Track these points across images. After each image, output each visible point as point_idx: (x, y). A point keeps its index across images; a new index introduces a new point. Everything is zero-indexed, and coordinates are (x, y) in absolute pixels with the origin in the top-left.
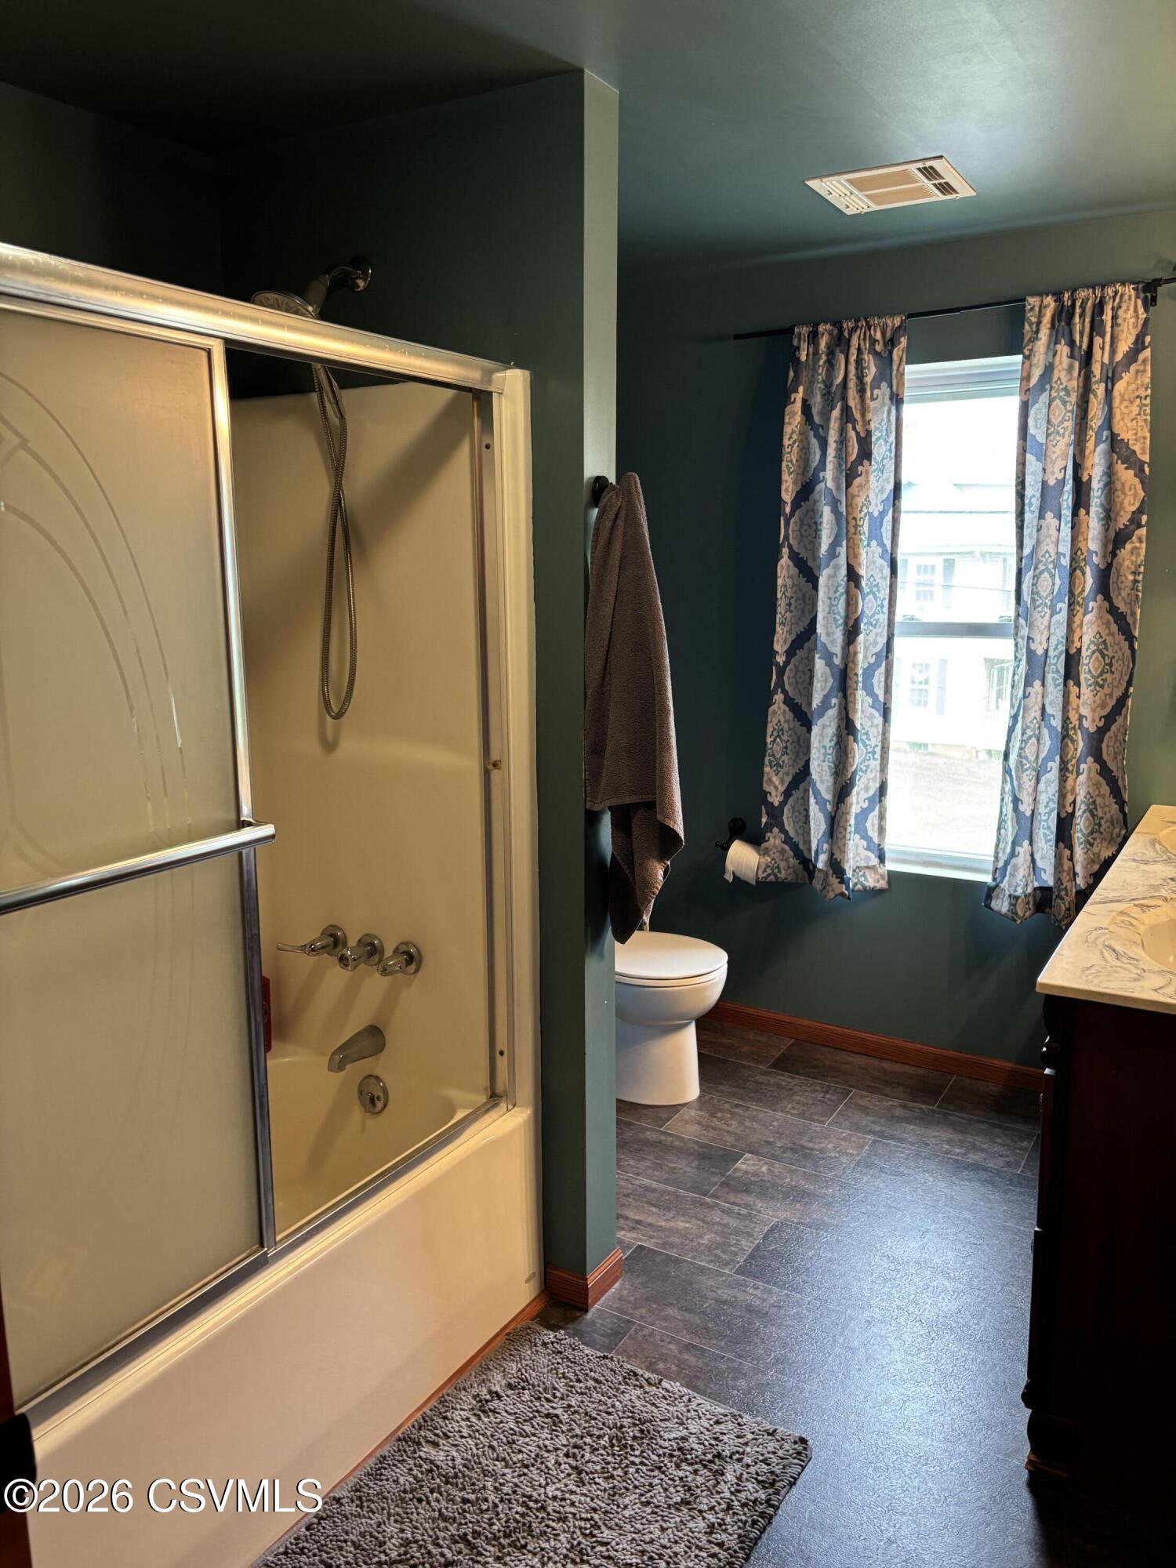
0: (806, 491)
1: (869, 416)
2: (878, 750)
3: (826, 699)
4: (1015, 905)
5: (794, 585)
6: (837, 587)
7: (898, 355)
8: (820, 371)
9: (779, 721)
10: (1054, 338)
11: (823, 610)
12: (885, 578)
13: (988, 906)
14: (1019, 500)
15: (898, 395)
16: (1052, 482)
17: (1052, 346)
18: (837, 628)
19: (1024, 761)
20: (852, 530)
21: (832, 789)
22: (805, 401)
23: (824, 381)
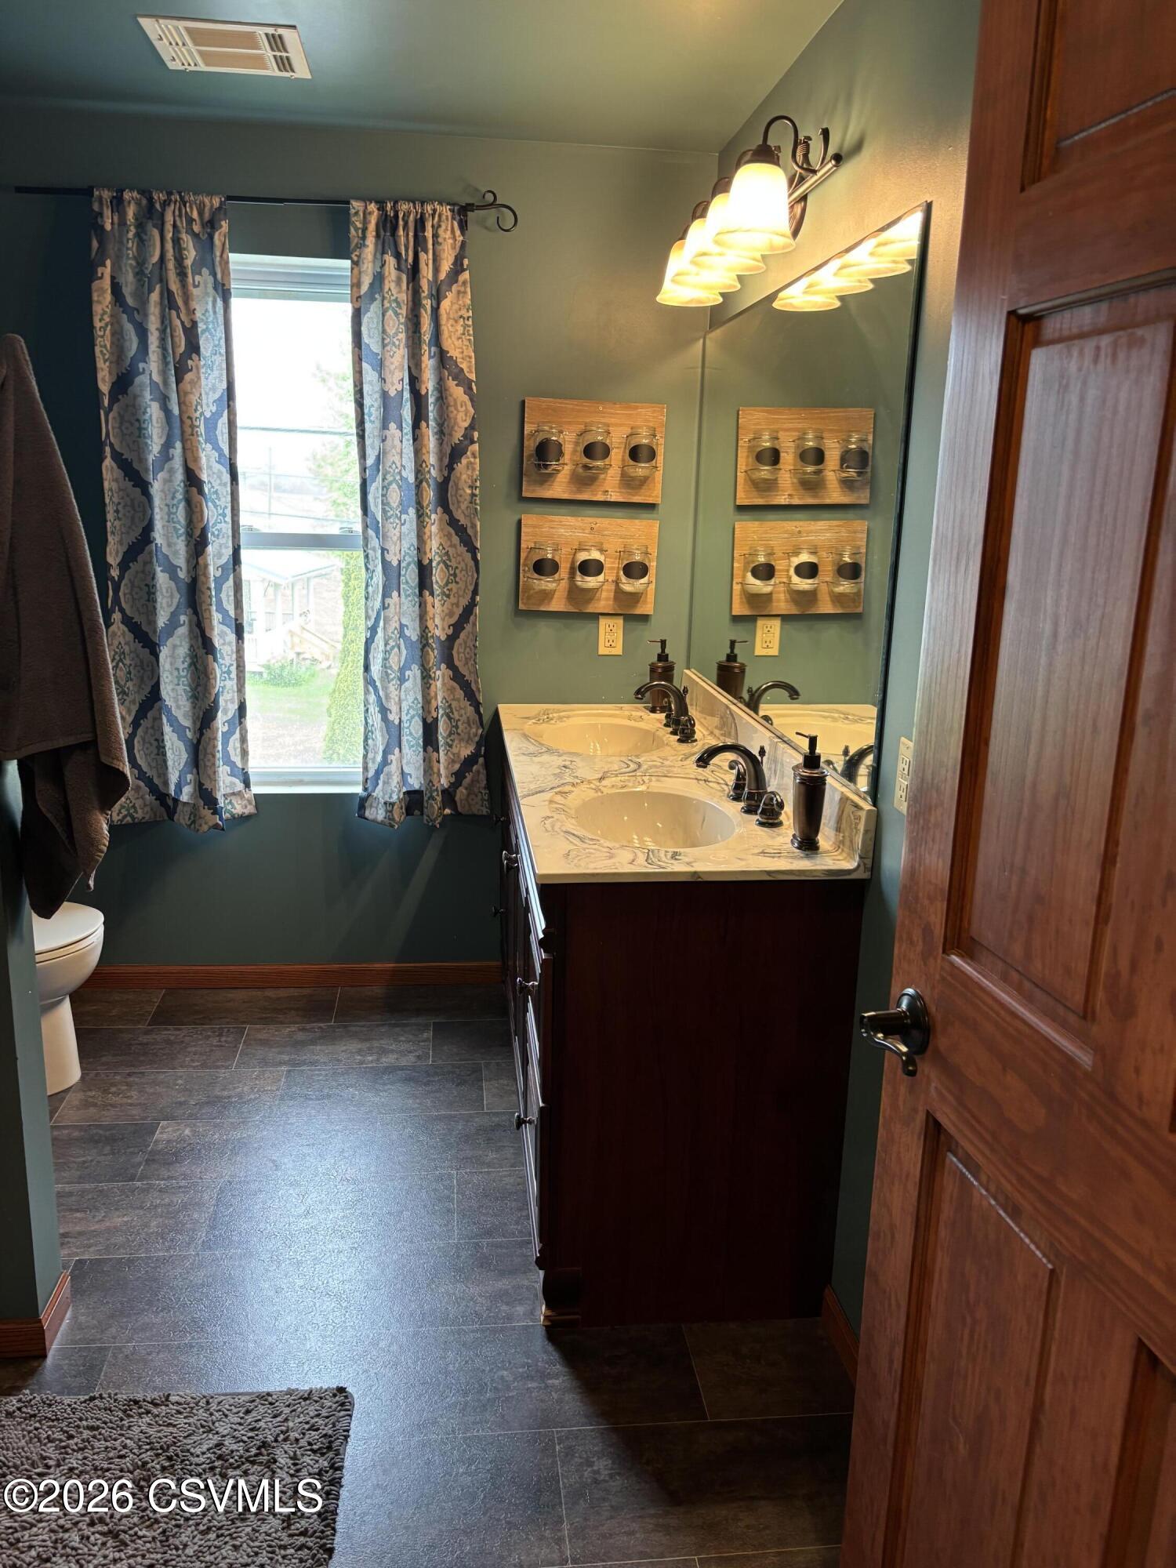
0: (124, 383)
1: (194, 304)
2: (233, 669)
3: (174, 616)
4: (391, 812)
5: (120, 490)
6: (174, 493)
7: (219, 240)
8: (130, 245)
9: (120, 643)
10: (380, 247)
11: (162, 518)
12: (225, 485)
13: (362, 816)
14: (359, 409)
15: (223, 285)
16: (392, 393)
17: (379, 256)
18: (178, 538)
19: (389, 672)
20: (188, 430)
21: (190, 714)
22: (113, 278)
23: (135, 258)
